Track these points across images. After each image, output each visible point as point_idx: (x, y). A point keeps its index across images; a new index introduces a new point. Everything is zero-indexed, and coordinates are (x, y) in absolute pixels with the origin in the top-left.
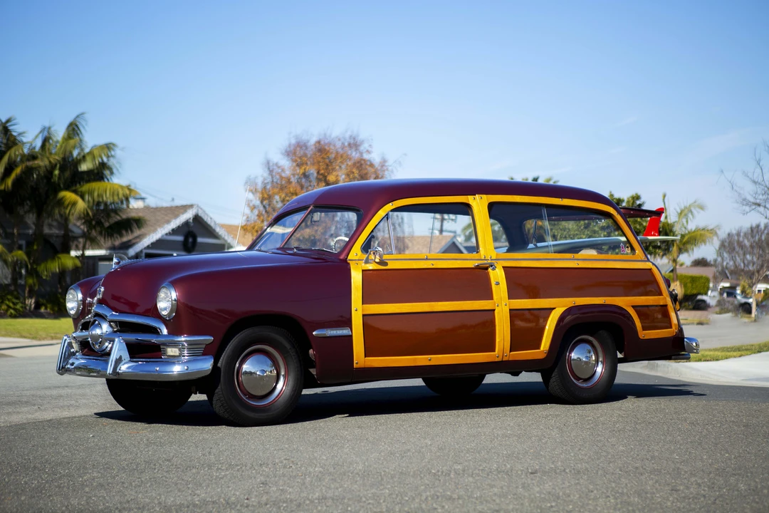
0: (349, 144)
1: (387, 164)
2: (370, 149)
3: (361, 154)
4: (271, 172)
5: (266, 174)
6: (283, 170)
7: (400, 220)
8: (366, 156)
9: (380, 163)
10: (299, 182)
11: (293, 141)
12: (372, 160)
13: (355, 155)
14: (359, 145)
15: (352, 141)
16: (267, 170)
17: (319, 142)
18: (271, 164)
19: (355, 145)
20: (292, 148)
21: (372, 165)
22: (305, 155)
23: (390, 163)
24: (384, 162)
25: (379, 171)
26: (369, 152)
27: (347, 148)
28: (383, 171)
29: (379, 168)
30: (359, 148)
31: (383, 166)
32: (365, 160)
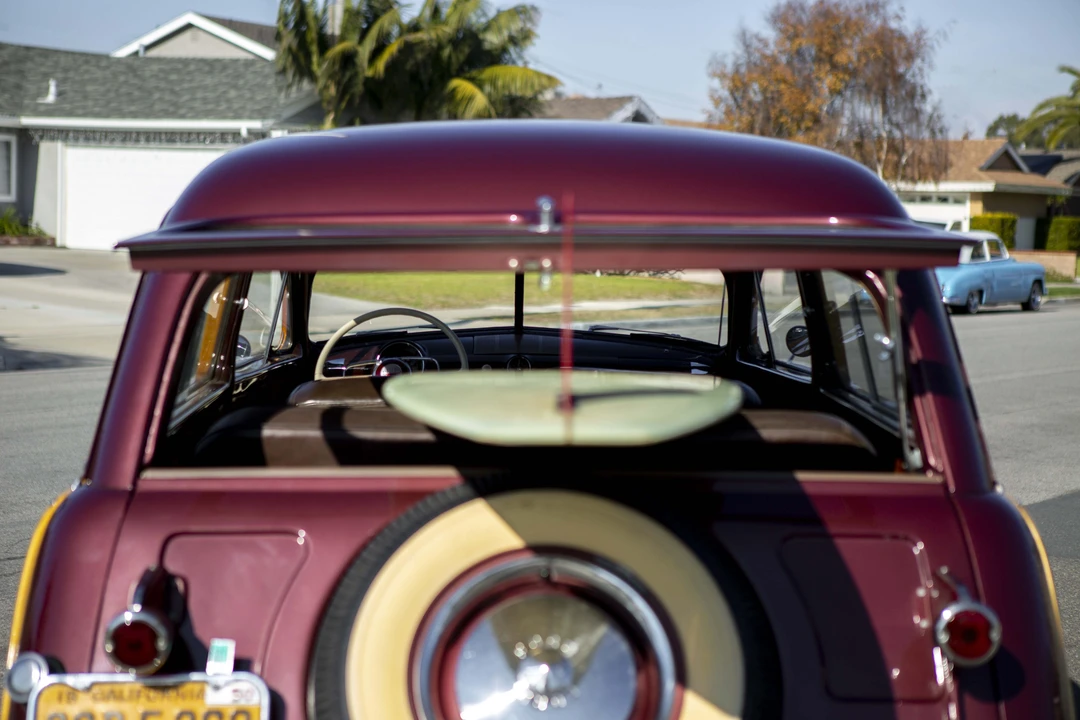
0: (868, 6)
1: (925, 37)
2: (900, 13)
3: (885, 20)
4: (747, 46)
5: (740, 51)
6: (766, 45)
8: (893, 24)
9: (916, 35)
10: (789, 63)
12: (903, 30)
13: (876, 22)
14: (884, 7)
16: (741, 45)
18: (748, 36)
19: (875, 5)
20: (782, 10)
21: (902, 38)
22: (800, 21)
23: (930, 34)
24: (920, 34)
25: (914, 48)
26: (898, 17)
27: (864, 12)
28: (919, 47)
29: (914, 42)
30: (881, 11)
31: (919, 40)
32: (892, 31)
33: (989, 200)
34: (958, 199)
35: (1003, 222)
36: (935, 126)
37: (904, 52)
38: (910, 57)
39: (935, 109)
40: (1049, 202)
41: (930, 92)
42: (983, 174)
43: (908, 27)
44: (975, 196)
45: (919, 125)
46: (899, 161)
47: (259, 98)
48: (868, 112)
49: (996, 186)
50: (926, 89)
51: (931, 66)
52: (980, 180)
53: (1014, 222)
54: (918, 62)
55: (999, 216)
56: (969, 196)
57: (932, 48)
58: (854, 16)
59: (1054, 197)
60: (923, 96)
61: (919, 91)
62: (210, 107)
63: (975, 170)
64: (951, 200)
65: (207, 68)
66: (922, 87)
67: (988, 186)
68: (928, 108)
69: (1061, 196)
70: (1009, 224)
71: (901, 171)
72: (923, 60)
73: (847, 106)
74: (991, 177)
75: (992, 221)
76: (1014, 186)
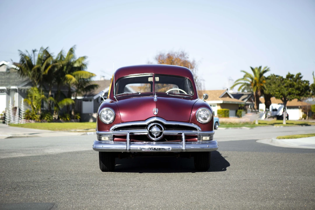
2: (188, 57)
3: (185, 58)
7: (200, 85)
9: (193, 62)
11: (159, 54)
12: (190, 61)
14: (185, 55)
15: (182, 54)
17: (168, 54)
20: (158, 57)
22: (164, 59)
23: (196, 62)
33: (222, 105)
34: (214, 105)
35: (225, 111)
40: (240, 106)
42: (220, 99)
44: (218, 104)
47: (16, 81)
52: (219, 100)
53: (228, 111)
55: (224, 109)
56: (216, 104)
59: (241, 104)
62: (3, 84)
63: (218, 98)
64: (212, 106)
65: (3, 74)
67: (221, 102)
69: (243, 104)
70: (227, 111)
74: (222, 100)
75: (222, 111)
76: (228, 102)
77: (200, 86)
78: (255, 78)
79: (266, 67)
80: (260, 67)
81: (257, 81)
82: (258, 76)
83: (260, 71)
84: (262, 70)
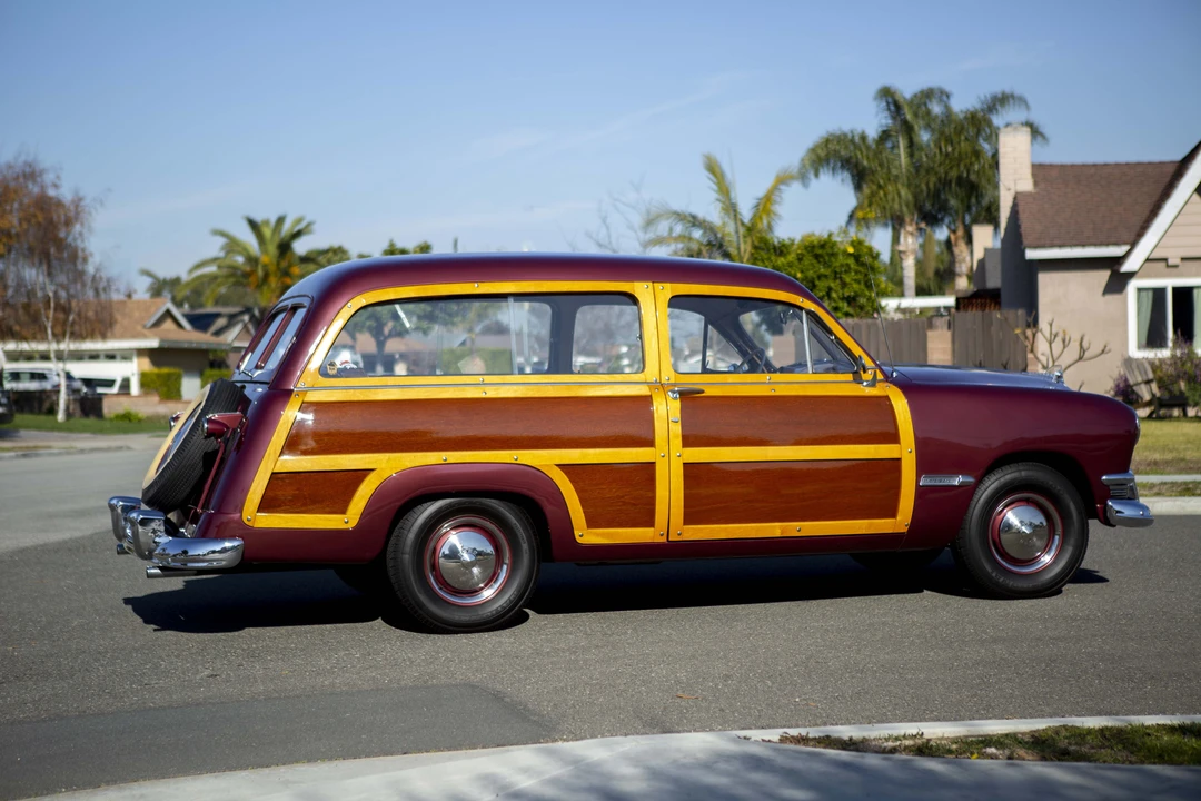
0: (24, 175)
1: (82, 203)
2: (57, 182)
3: (43, 188)
8: (51, 192)
9: (73, 202)
12: (61, 197)
13: (34, 190)
14: (39, 176)
15: (28, 170)
19: (31, 174)
21: (59, 204)
23: (87, 201)
24: (78, 201)
25: (72, 214)
26: (56, 186)
27: (21, 180)
28: (77, 214)
29: (72, 208)
30: (39, 179)
31: (77, 206)
32: (51, 198)
33: (154, 355)
34: (126, 356)
35: (169, 376)
36: (100, 286)
37: (63, 218)
38: (68, 223)
39: (97, 270)
40: (212, 357)
41: (91, 254)
42: (146, 332)
43: (66, 194)
44: (141, 352)
45: (84, 285)
46: (67, 319)
48: (32, 274)
49: (162, 341)
50: (87, 252)
51: (90, 230)
52: (144, 337)
53: (179, 377)
54: (77, 227)
55: (165, 370)
56: (135, 352)
57: (90, 213)
58: (12, 184)
59: (215, 351)
60: (85, 260)
61: (80, 254)
63: (139, 328)
64: (118, 357)
66: (83, 250)
67: (154, 343)
68: (90, 269)
69: (222, 351)
70: (175, 377)
71: (68, 330)
72: (82, 224)
73: (12, 268)
74: (156, 335)
75: (158, 376)
76: (177, 342)
77: (104, 290)
78: (265, 259)
79: (300, 220)
80: (281, 220)
81: (272, 268)
82: (273, 249)
83: (280, 232)
84: (287, 228)
